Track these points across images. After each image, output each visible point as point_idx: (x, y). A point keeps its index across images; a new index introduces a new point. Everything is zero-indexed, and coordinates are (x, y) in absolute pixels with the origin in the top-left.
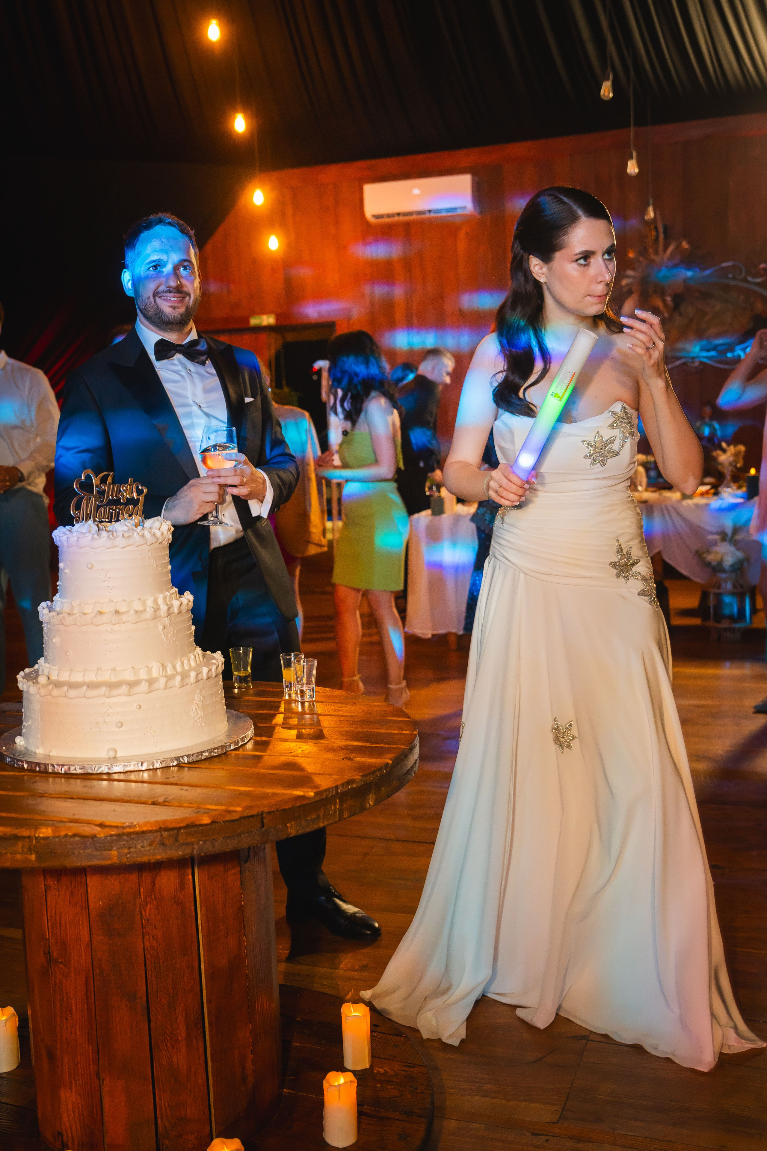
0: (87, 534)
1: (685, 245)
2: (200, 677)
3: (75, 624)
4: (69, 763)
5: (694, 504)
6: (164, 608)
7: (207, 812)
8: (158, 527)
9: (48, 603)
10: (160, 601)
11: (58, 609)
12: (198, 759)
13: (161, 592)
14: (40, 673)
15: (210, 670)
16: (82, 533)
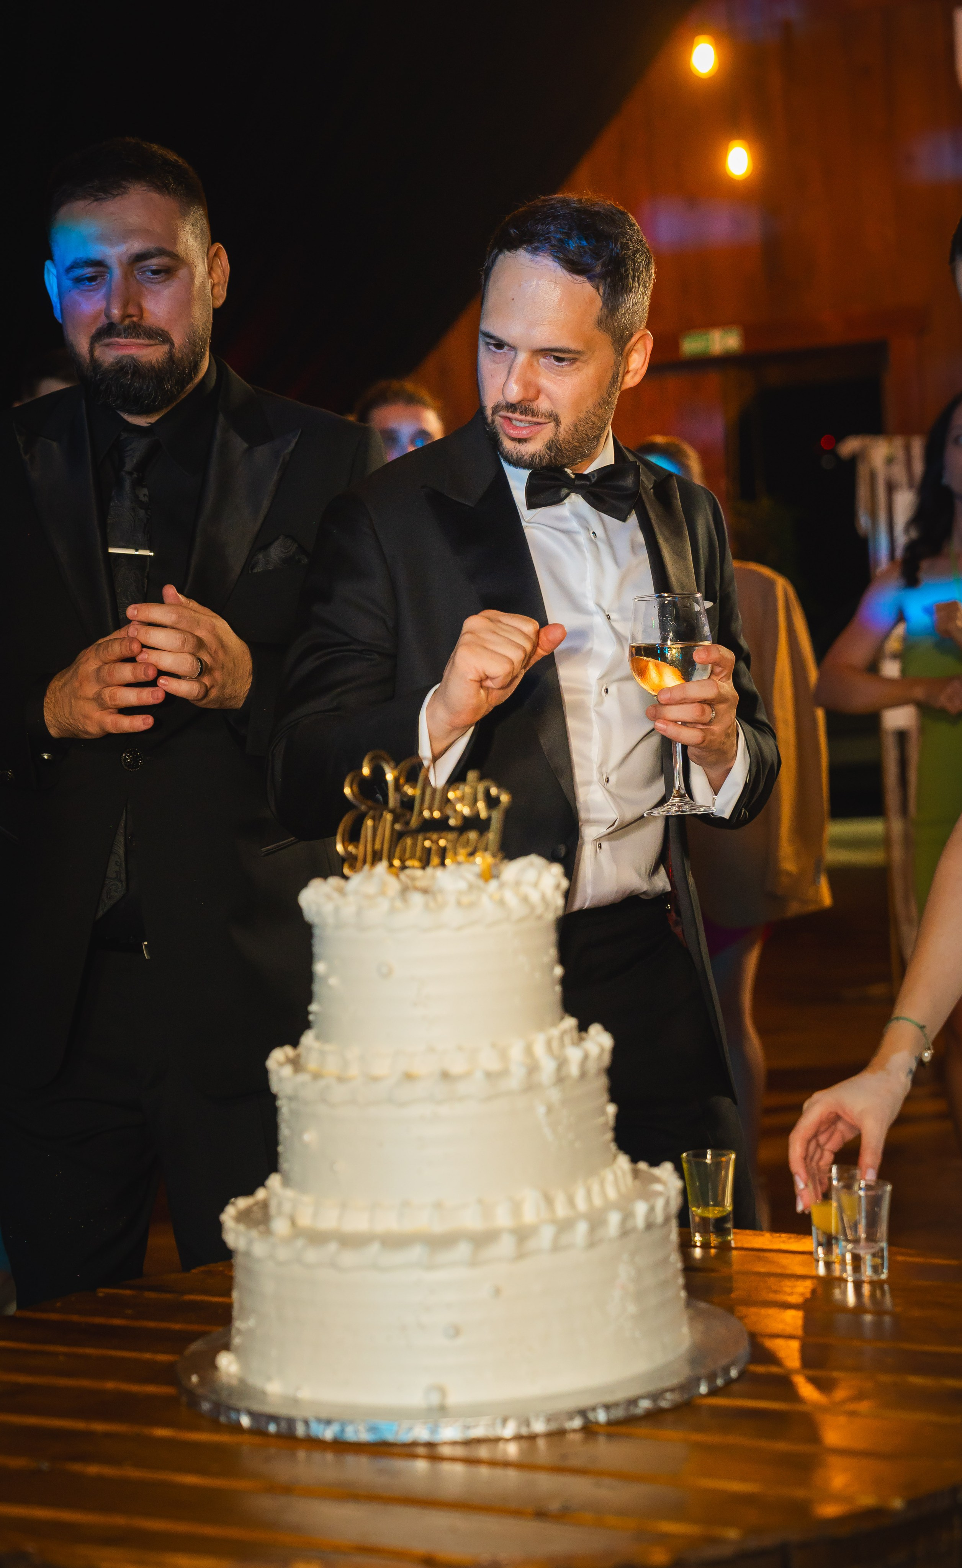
0: (379, 901)
2: (629, 1225)
4: (342, 1418)
6: (548, 1066)
7: (662, 1539)
8: (531, 881)
9: (288, 1050)
10: (539, 1049)
11: (312, 1064)
12: (627, 1415)
13: (541, 1028)
14: (273, 1209)
15: (652, 1209)
16: (368, 897)
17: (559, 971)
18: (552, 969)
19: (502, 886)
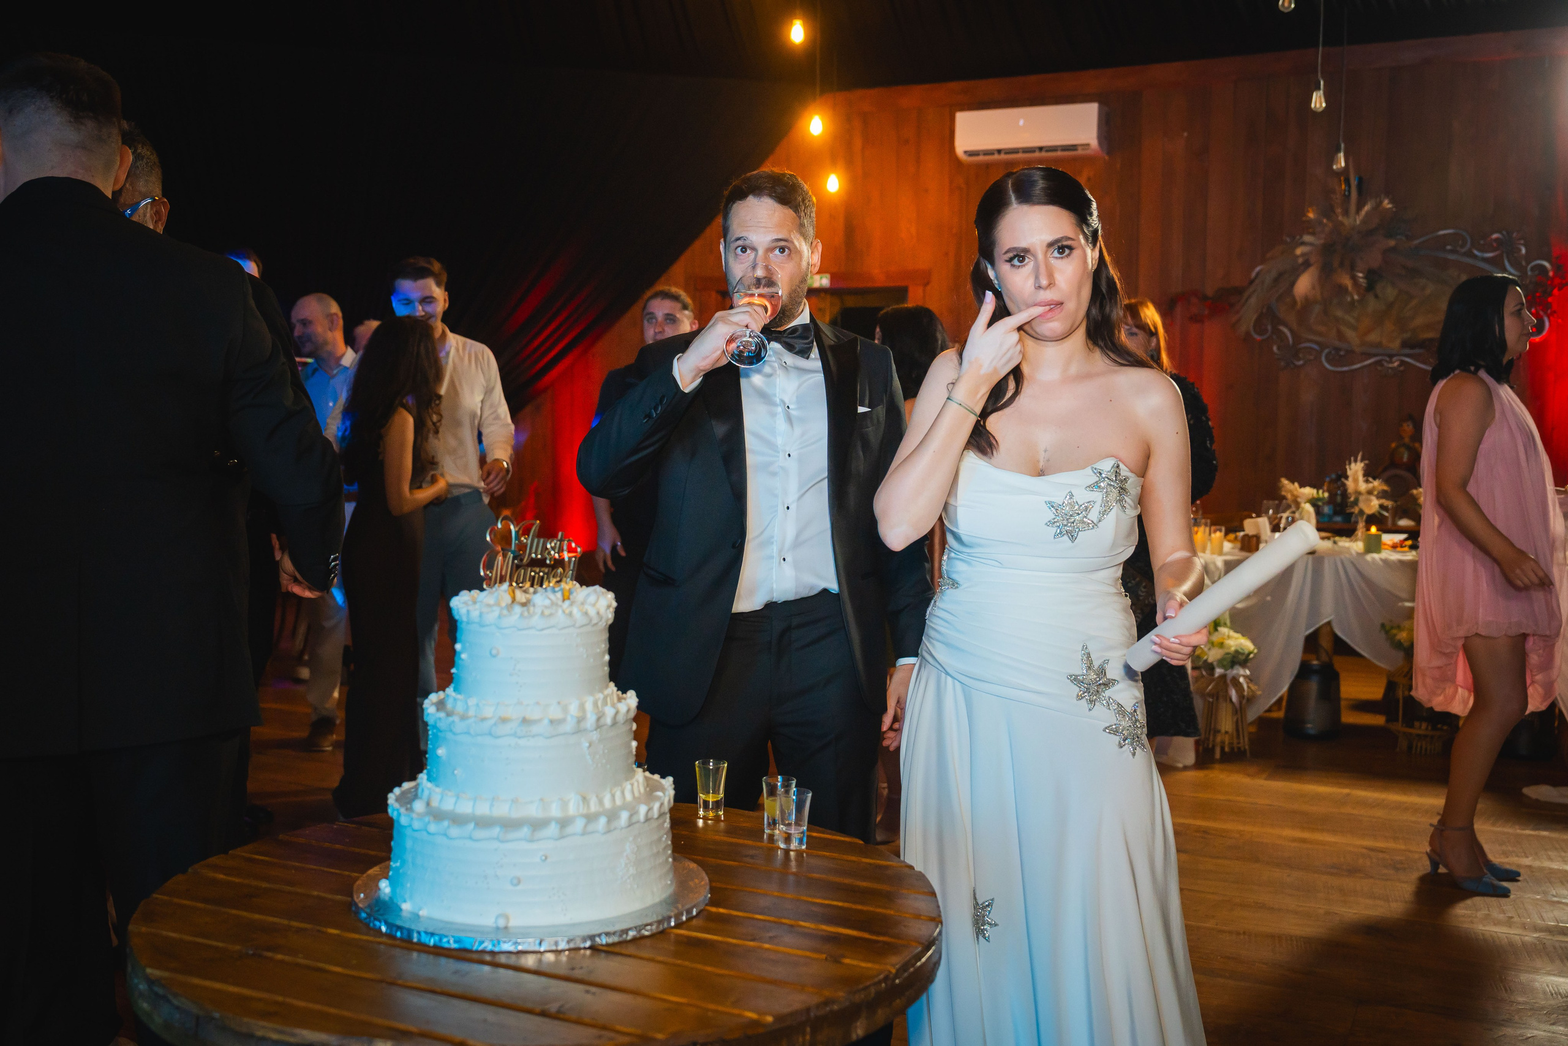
0: (495, 608)
1: (1387, 204)
2: (634, 819)
3: (468, 733)
4: (441, 932)
5: (1381, 560)
6: (591, 719)
8: (593, 602)
10: (589, 706)
11: (449, 704)
12: (621, 939)
13: (591, 693)
14: (419, 793)
15: (650, 809)
16: (489, 605)
17: (607, 657)
18: (604, 656)
19: (571, 605)
